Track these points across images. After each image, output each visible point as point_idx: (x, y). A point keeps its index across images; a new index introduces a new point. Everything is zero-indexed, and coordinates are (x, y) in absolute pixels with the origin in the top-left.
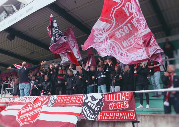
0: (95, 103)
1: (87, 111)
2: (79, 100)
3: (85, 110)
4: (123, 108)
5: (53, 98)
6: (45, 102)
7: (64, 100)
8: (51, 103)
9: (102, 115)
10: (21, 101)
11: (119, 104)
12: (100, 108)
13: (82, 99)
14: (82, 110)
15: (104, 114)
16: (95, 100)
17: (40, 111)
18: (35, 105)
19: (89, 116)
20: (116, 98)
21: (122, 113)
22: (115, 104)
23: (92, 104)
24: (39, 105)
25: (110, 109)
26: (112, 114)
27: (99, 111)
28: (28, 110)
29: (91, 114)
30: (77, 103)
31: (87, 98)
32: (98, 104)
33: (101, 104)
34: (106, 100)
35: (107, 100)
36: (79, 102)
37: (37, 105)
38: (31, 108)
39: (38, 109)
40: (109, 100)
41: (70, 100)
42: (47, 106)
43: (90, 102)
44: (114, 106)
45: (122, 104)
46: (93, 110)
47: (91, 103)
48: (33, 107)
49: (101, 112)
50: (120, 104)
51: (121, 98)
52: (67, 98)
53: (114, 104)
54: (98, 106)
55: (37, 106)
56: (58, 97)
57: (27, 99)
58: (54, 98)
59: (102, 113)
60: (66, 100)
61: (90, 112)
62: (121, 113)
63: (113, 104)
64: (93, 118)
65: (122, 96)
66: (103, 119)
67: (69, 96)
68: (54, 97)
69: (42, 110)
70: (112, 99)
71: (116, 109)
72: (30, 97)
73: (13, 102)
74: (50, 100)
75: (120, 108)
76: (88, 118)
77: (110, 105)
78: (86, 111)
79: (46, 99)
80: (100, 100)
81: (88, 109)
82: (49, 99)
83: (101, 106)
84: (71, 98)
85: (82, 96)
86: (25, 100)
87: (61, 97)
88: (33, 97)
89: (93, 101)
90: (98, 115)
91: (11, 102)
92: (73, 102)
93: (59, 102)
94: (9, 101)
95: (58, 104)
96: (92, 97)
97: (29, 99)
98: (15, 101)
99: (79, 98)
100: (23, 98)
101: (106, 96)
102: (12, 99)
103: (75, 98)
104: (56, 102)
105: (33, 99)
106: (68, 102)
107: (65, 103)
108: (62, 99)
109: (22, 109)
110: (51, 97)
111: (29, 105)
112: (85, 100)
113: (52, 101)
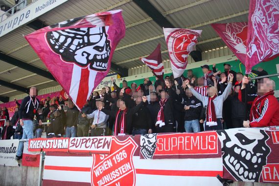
1: (234, 164)
2: (211, 144)
3: (231, 162)
5: (146, 139)
7: (174, 144)
8: (147, 150)
9: (269, 172)
10: (76, 147)
12: (263, 158)
13: (216, 140)
14: (224, 162)
15: (275, 169)
16: (248, 142)
17: (133, 170)
18: (115, 155)
19: (243, 174)
23: (242, 150)
27: (263, 163)
28: (104, 167)
29: (245, 170)
30: (208, 151)
31: (228, 139)
32: (256, 150)
33: (264, 149)
34: (275, 141)
35: (278, 142)
36: (212, 147)
37: (117, 155)
38: (110, 164)
39: (127, 166)
41: (189, 145)
43: (239, 147)
46: (249, 163)
47: (241, 148)
49: (268, 166)
52: (181, 140)
54: (258, 154)
55: (119, 158)
56: (158, 137)
57: (86, 142)
58: (149, 141)
59: (269, 168)
60: (181, 144)
61: (242, 166)
64: (252, 178)
66: (272, 180)
67: (184, 135)
69: (135, 168)
72: (92, 138)
73: (55, 147)
74: (142, 145)
76: (242, 177)
78: (232, 164)
79: (131, 142)
80: (261, 142)
81: (236, 161)
82: (138, 142)
83: (265, 153)
84: (189, 139)
85: (216, 136)
86: (84, 145)
87: (165, 139)
88: (99, 138)
89: (243, 144)
90: (262, 172)
91: (51, 148)
92: (199, 149)
93: (164, 149)
94: (47, 145)
95: (164, 152)
96: (240, 136)
97: (93, 143)
98: (61, 147)
99: (208, 139)
100: (78, 140)
101: (273, 135)
102: (53, 143)
103: (200, 140)
104: (158, 148)
105: (101, 143)
106: (186, 149)
107: (181, 151)
108: (170, 142)
109: (94, 168)
110: (142, 137)
111: (102, 157)
112: (225, 142)
113: (147, 147)
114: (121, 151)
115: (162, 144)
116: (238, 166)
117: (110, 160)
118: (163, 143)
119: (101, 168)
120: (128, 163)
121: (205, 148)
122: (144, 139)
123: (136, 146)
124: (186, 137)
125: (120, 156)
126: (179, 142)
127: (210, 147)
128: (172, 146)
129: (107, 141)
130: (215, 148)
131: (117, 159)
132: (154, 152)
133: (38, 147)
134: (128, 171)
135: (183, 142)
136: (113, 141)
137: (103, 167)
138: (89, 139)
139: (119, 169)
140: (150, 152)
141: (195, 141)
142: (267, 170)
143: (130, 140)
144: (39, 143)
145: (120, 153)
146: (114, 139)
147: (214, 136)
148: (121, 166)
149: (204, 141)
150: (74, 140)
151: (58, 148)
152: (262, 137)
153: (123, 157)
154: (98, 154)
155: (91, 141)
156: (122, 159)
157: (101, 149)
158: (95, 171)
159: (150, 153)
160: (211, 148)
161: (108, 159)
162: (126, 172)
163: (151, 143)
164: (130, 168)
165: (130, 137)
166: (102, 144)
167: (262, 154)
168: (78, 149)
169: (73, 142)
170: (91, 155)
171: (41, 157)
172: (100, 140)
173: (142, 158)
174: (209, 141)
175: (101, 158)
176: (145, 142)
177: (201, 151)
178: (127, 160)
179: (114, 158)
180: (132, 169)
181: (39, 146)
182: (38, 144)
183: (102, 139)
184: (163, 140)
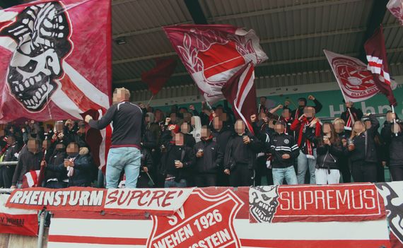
2: (368, 202)
6: (235, 209)
7: (309, 200)
8: (261, 209)
10: (119, 204)
13: (375, 197)
14: (391, 225)
17: (235, 241)
18: (198, 218)
30: (364, 211)
36: (370, 205)
37: (203, 217)
38: (189, 232)
39: (224, 235)
41: (333, 202)
42: (248, 220)
52: (320, 195)
55: (206, 222)
56: (281, 190)
57: (141, 196)
58: (264, 196)
60: (320, 201)
67: (325, 189)
68: (264, 191)
69: (239, 238)
73: (72, 202)
79: (231, 198)
82: (245, 197)
84: (333, 195)
85: (375, 190)
86: (136, 200)
87: (292, 193)
91: (64, 204)
92: (349, 208)
93: (291, 207)
94: (55, 200)
95: (292, 212)
97: (154, 198)
98: (86, 203)
99: (363, 194)
100: (123, 192)
102: (69, 196)
103: (350, 195)
104: (281, 206)
105: (172, 198)
106: (329, 208)
107: (320, 211)
108: (303, 198)
109: (153, 239)
110: (252, 190)
111: (173, 221)
112: (389, 198)
113: (261, 205)
114: (211, 211)
115: (289, 200)
117: (188, 225)
118: (290, 198)
120: (225, 230)
121: (360, 206)
122: (255, 192)
124: (328, 191)
125: (208, 220)
126: (316, 198)
127: (366, 206)
128: (305, 203)
130: (374, 207)
131: (203, 223)
132: (274, 211)
133: (34, 203)
134: (225, 243)
135: (323, 198)
137: (174, 239)
138: (148, 192)
139: (207, 239)
140: (266, 211)
141: (343, 196)
143: (228, 195)
144: (38, 196)
145: (209, 214)
146: (197, 193)
147: (372, 191)
149: (357, 198)
150: (117, 192)
151: (81, 204)
153: (214, 220)
154: (164, 216)
155: (152, 195)
156: (212, 224)
157: (170, 208)
158: (155, 245)
159: (267, 214)
160: (368, 206)
161: (185, 225)
162: (222, 245)
163: (268, 199)
164: (229, 238)
168: (124, 206)
169: (113, 195)
170: (149, 218)
172: (170, 193)
173: (253, 221)
174: (365, 197)
175: (171, 223)
176: (257, 198)
177: (352, 211)
178: (223, 225)
179: (196, 223)
180: (232, 239)
181: (37, 200)
182: (34, 198)
183: (175, 192)
184: (290, 194)
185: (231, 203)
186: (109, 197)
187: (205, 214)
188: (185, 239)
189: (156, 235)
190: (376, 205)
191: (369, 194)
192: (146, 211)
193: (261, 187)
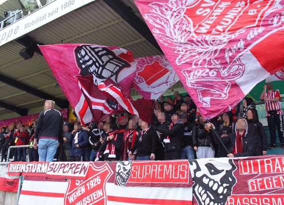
0: (218, 177)
1: (202, 194)
2: (182, 173)
3: (199, 191)
4: (278, 187)
6: (108, 176)
7: (148, 172)
8: (121, 177)
9: (233, 203)
10: (54, 172)
11: (270, 179)
12: (229, 188)
13: (187, 170)
14: (194, 192)
15: (238, 200)
16: (217, 172)
17: (105, 197)
18: (89, 181)
20: (263, 169)
21: (276, 198)
22: (260, 179)
23: (211, 180)
24: (99, 183)
25: (250, 189)
26: (254, 201)
27: (228, 194)
29: (211, 200)
30: (179, 180)
31: (198, 169)
32: (223, 180)
33: (230, 179)
34: (241, 173)
35: (244, 173)
36: (183, 176)
37: (92, 181)
38: (83, 190)
39: (100, 193)
40: (248, 173)
41: (162, 173)
42: (113, 184)
43: (207, 177)
44: (259, 184)
45: (275, 179)
46: (215, 193)
47: (209, 178)
48: (86, 187)
49: (233, 197)
50: (272, 181)
51: (274, 168)
52: (154, 168)
53: (258, 180)
54: (225, 185)
56: (134, 164)
57: (64, 167)
58: (124, 168)
59: (233, 199)
60: (154, 172)
61: (208, 196)
62: (273, 199)
63: (256, 181)
65: (274, 164)
67: (158, 164)
68: (124, 165)
69: (107, 195)
70: (254, 171)
71: (263, 189)
72: (70, 163)
73: (33, 171)
75: (271, 188)
77: (249, 182)
78: (200, 194)
79: (107, 169)
80: (229, 173)
81: (204, 191)
82: (114, 168)
83: (231, 184)
84: (162, 168)
85: (188, 165)
86: (61, 170)
87: (139, 166)
88: (77, 163)
89: (212, 174)
90: (226, 203)
91: (30, 172)
92: (171, 177)
93: (137, 176)
94: (26, 169)
95: (138, 180)
96: (210, 166)
97: (70, 168)
98: (39, 172)
99: (180, 168)
100: (56, 164)
101: (241, 165)
102: (32, 166)
103: (172, 169)
104: (132, 175)
105: (79, 168)
106: (159, 178)
107: (153, 179)
108: (145, 170)
109: (67, 194)
110: (118, 164)
113: (121, 174)
114: (96, 177)
116: (205, 196)
117: (84, 186)
118: (137, 170)
119: (75, 194)
120: (101, 190)
121: (177, 176)
122: (120, 166)
123: (111, 173)
124: (160, 165)
125: (94, 182)
126: (152, 170)
127: (181, 177)
128: (146, 174)
129: (85, 167)
130: (185, 177)
132: (128, 179)
133: (17, 171)
134: (100, 198)
135: (156, 170)
136: (90, 166)
137: (77, 193)
138: (68, 164)
139: (91, 195)
140: (123, 179)
141: (168, 169)
142: (231, 201)
143: (106, 167)
144: (19, 166)
145: (95, 179)
146: (91, 165)
147: (186, 165)
148: (93, 193)
149: (176, 170)
150: (53, 164)
151: (37, 172)
152: (230, 167)
153: (96, 183)
154: (74, 179)
155: (70, 166)
156: (95, 185)
157: (77, 175)
158: (68, 197)
161: (82, 185)
162: (98, 199)
163: (126, 170)
164: (102, 195)
165: (107, 163)
166: (79, 170)
167: (228, 185)
168: (56, 174)
169: (52, 166)
170: (66, 180)
171: (20, 181)
172: (78, 165)
173: (116, 184)
174: (181, 170)
176: (120, 169)
177: (172, 180)
178: (100, 187)
179: (88, 184)
180: (103, 196)
182: (17, 168)
183: (80, 164)
184: (138, 167)
185: (106, 172)
186: (50, 168)
187: (92, 179)
188: (81, 194)
189: (69, 192)
190: (187, 176)
191: (184, 167)
192: (66, 176)
193: (123, 162)
